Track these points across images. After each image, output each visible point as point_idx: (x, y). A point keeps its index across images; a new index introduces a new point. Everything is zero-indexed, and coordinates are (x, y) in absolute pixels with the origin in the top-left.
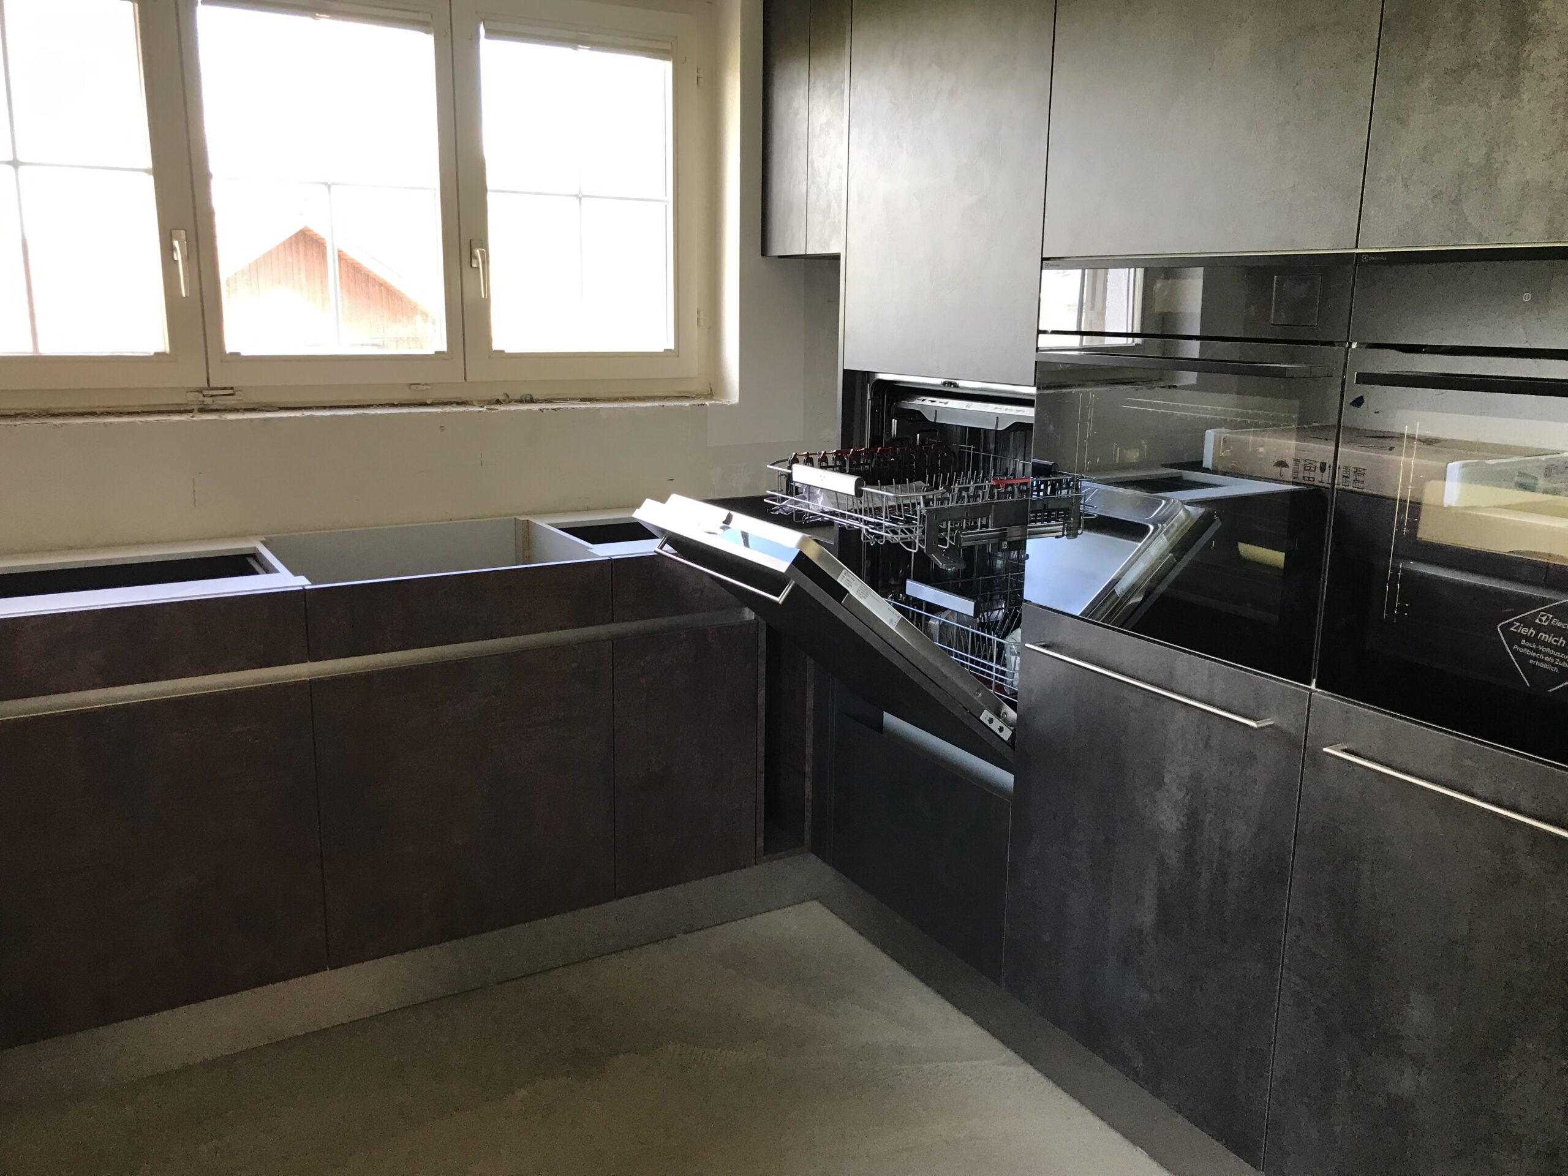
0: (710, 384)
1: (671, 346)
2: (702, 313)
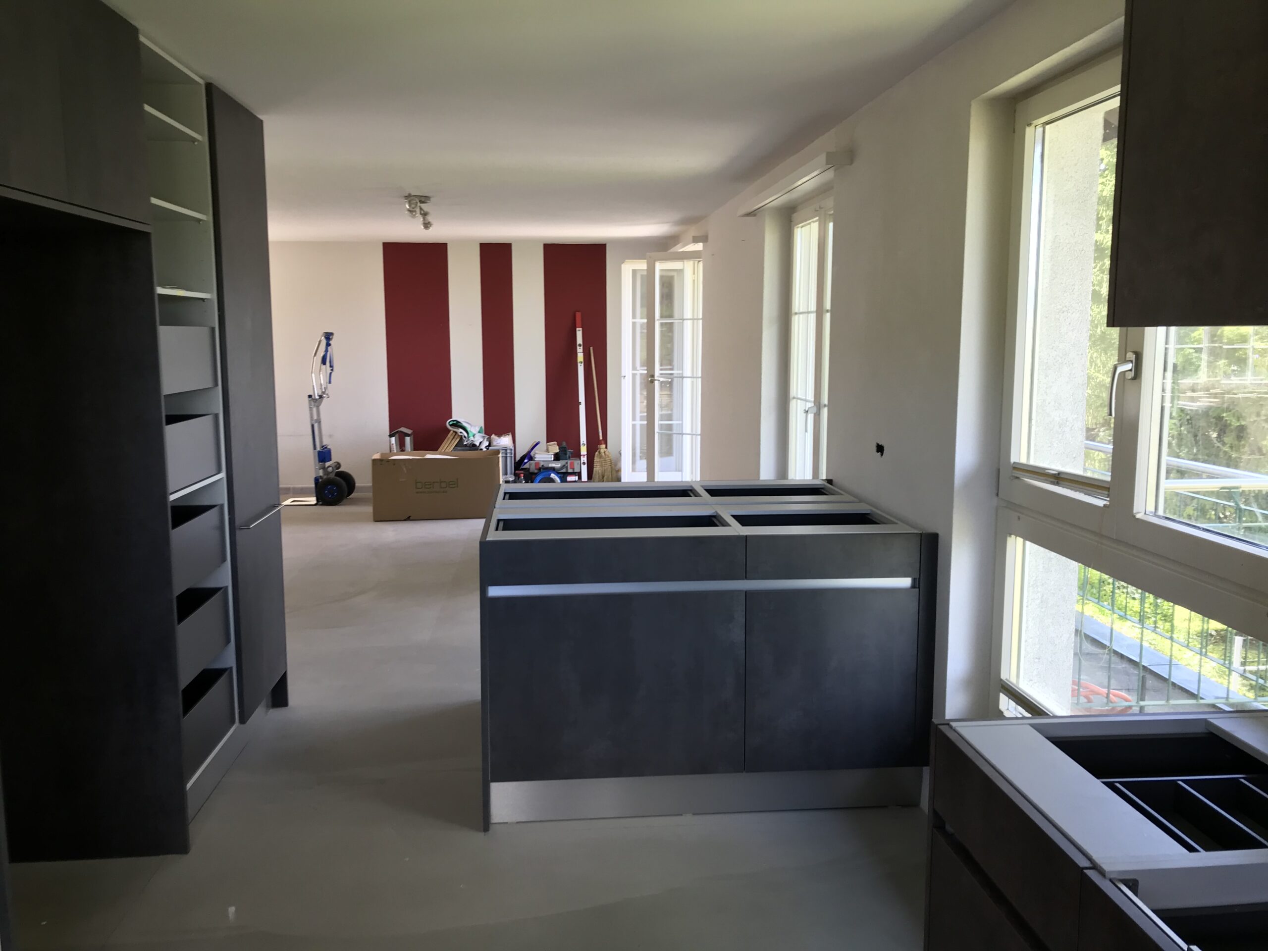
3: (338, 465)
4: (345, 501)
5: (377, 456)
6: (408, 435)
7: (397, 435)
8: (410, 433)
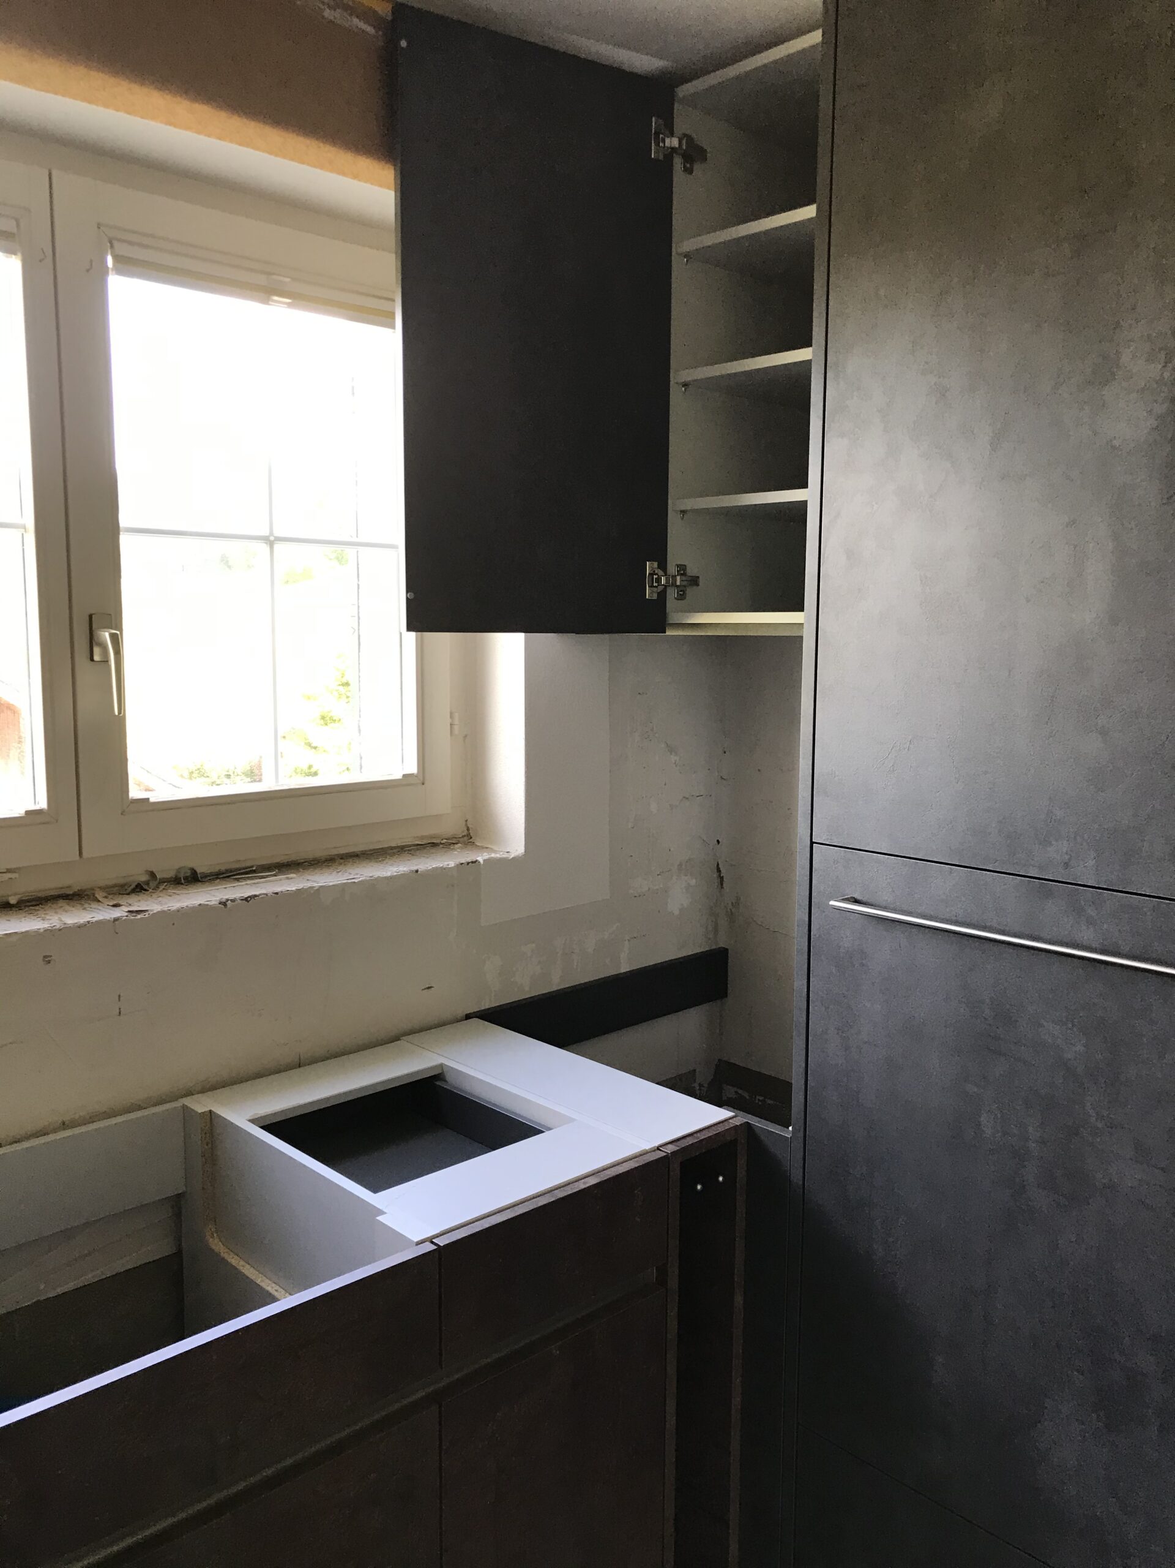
0: (466, 821)
1: (412, 768)
2: (456, 715)
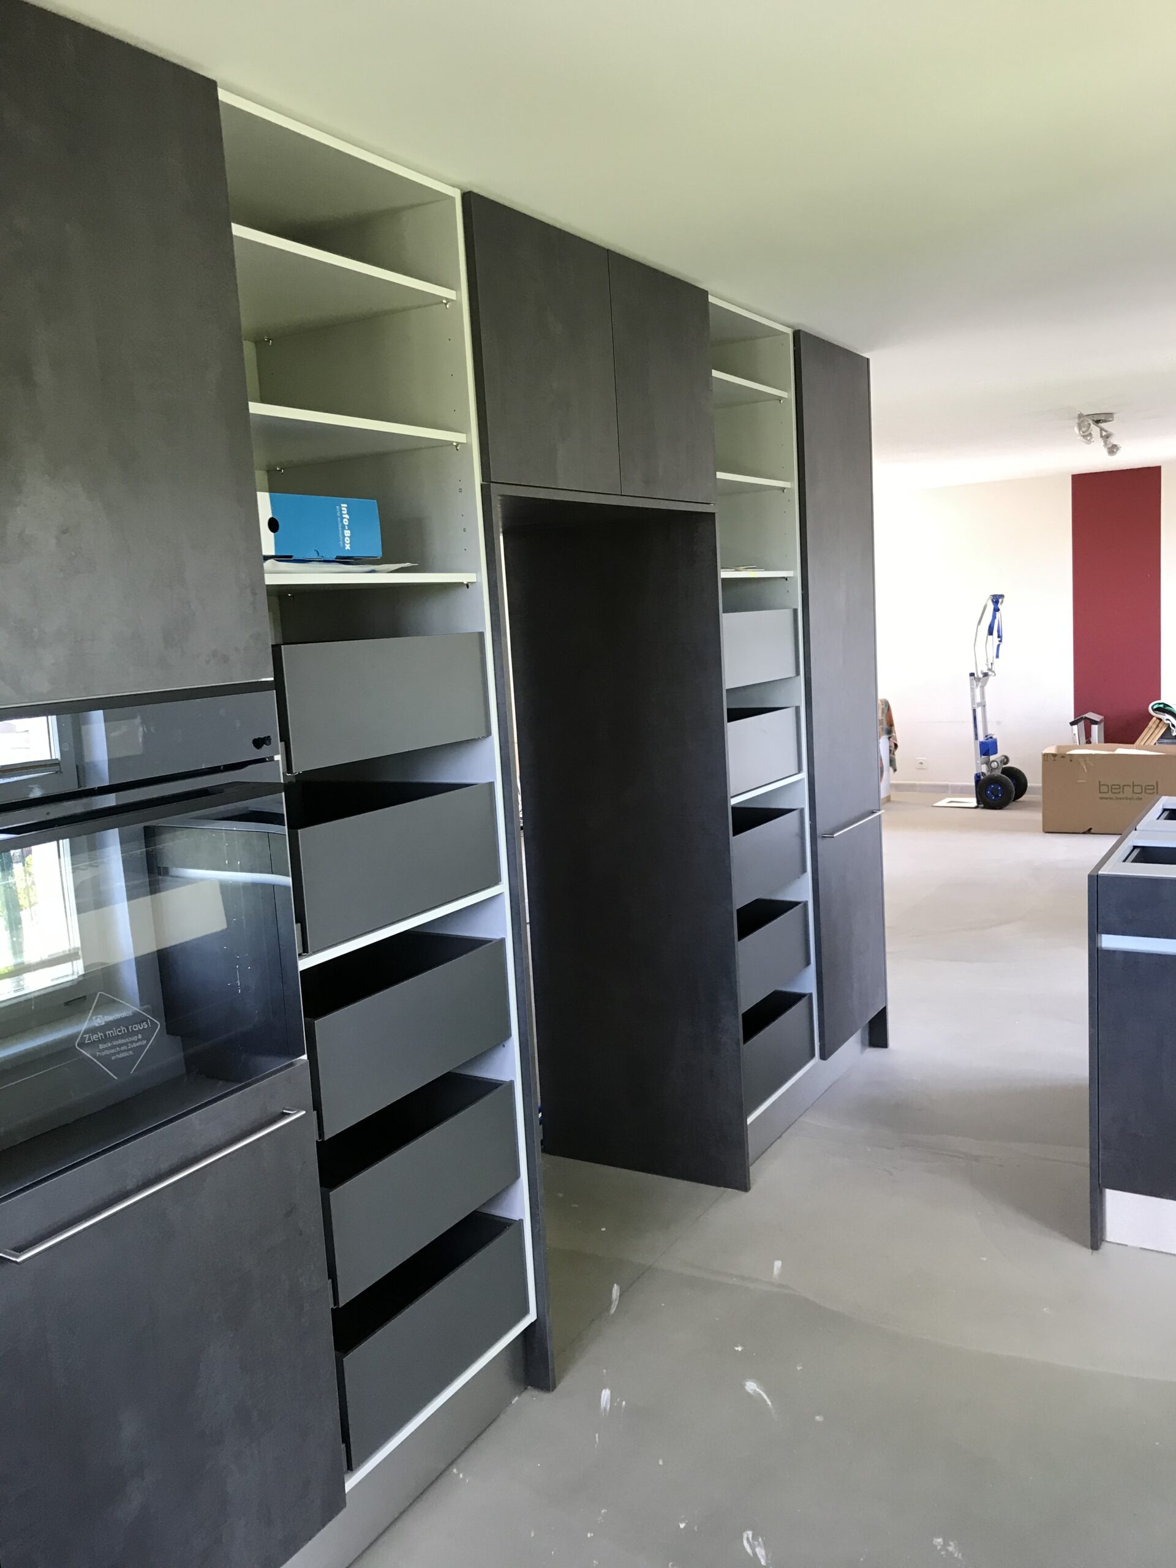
3: (1006, 759)
4: (1013, 804)
5: (1052, 750)
6: (1095, 723)
7: (1082, 723)
8: (1098, 720)
